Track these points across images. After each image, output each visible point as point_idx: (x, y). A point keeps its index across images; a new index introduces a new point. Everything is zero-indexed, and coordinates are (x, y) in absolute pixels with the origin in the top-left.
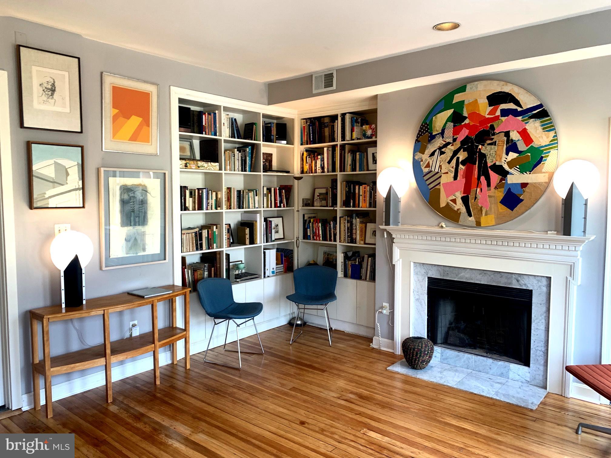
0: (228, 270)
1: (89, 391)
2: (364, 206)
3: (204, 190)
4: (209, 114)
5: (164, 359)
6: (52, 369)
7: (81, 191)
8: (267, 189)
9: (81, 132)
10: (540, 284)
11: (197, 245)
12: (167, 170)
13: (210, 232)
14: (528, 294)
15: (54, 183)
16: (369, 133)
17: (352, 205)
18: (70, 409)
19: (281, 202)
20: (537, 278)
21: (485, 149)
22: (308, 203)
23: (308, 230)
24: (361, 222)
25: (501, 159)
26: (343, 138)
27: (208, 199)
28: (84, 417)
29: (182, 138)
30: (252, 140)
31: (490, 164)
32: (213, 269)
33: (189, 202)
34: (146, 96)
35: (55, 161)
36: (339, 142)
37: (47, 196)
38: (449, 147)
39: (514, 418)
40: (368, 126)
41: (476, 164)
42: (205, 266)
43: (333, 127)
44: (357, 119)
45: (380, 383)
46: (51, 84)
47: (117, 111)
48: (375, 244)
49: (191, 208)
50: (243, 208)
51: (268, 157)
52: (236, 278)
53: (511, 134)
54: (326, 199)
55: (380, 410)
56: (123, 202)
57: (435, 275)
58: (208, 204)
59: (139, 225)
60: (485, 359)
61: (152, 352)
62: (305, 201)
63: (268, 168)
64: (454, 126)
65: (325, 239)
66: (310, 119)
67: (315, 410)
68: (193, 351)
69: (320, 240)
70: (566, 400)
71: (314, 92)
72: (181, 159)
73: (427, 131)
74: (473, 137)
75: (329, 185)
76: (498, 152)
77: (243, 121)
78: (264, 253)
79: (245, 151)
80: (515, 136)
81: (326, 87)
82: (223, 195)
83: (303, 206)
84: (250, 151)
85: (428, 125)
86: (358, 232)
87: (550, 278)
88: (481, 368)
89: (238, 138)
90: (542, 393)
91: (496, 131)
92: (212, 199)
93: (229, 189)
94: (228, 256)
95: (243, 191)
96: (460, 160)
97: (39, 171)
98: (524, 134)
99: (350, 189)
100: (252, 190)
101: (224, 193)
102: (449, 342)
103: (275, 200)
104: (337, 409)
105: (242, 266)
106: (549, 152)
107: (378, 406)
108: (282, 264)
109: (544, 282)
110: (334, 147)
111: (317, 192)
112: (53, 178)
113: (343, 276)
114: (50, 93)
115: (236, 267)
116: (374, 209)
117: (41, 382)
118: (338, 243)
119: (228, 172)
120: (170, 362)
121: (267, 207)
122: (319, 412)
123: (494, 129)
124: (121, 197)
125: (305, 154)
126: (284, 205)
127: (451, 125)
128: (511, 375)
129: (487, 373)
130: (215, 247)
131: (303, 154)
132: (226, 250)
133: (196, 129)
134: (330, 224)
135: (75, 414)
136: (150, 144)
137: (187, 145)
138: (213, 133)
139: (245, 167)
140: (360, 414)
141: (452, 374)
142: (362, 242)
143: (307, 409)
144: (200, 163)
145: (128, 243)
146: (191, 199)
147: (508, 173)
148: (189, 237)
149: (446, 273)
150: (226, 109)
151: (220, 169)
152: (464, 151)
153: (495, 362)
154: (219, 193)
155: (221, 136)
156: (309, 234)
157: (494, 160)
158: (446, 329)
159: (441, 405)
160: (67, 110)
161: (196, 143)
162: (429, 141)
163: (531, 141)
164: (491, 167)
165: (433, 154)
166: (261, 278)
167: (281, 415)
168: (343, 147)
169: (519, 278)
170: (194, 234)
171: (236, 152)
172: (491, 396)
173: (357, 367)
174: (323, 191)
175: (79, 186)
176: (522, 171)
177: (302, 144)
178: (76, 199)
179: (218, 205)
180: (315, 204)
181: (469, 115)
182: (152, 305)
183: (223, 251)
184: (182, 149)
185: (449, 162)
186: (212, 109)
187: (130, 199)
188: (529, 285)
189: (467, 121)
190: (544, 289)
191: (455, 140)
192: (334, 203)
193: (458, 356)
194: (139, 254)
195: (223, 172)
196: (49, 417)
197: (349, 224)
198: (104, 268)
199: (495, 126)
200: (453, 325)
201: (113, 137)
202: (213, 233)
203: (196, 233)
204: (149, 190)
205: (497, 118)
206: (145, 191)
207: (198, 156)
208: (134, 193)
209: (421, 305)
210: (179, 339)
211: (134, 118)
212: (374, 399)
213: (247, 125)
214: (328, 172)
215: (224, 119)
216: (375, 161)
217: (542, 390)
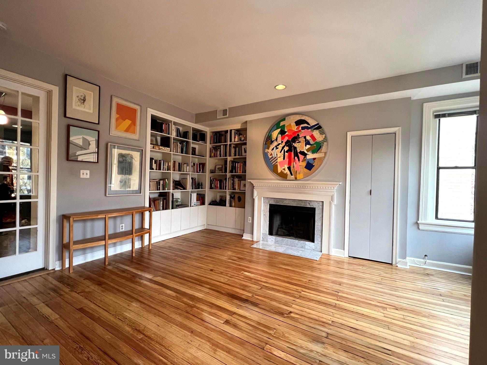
0: (173, 202)
1: (95, 260)
2: (239, 173)
3: (162, 161)
4: (166, 124)
5: (138, 245)
6: (74, 246)
7: (97, 154)
8: (193, 164)
9: (99, 124)
10: (319, 205)
11: (157, 188)
12: (143, 148)
13: (164, 182)
14: (314, 209)
15: (82, 148)
16: (243, 139)
17: (234, 172)
18: (85, 269)
19: (200, 170)
20: (317, 202)
21: (296, 145)
22: (212, 172)
23: (213, 184)
24: (238, 180)
25: (303, 148)
26: (231, 141)
27: (163, 165)
28: (92, 272)
29: (152, 135)
30: (187, 139)
31: (298, 151)
32: (165, 201)
33: (154, 166)
34: (135, 111)
35: (83, 137)
36: (229, 143)
37: (77, 154)
38: (280, 145)
39: (310, 264)
40: (242, 136)
41: (292, 152)
42: (161, 199)
43: (226, 136)
44: (237, 133)
45: (247, 252)
46: (83, 97)
47: (118, 116)
48: (245, 191)
49: (155, 169)
50: (181, 171)
51: (194, 149)
52: (176, 206)
53: (307, 137)
54: (222, 170)
55: (249, 263)
56: (120, 162)
57: (273, 203)
58: (163, 168)
59: (127, 175)
60: (295, 240)
61: (131, 239)
62: (211, 171)
63: (194, 153)
64: (281, 136)
65: (221, 188)
66: (215, 132)
67: (217, 264)
68: (153, 241)
69: (218, 189)
70: (331, 256)
71: (218, 118)
72: (151, 144)
73: (269, 139)
74: (290, 140)
75: (223, 163)
76: (302, 146)
77: (182, 130)
78: (191, 194)
79: (183, 144)
80: (308, 138)
81: (223, 115)
82: (171, 164)
83: (210, 173)
84: (185, 145)
85: (270, 137)
86: (237, 185)
87: (323, 202)
88: (293, 245)
89: (180, 137)
90: (320, 254)
91: (300, 136)
92: (166, 166)
93: (174, 162)
94: (173, 195)
95: (181, 163)
96: (285, 151)
97: (74, 141)
98: (312, 137)
99: (233, 164)
100: (186, 164)
101: (172, 163)
102: (278, 234)
103: (197, 169)
104: (228, 264)
105: (179, 200)
106: (324, 143)
107: (248, 262)
108: (199, 201)
109: (321, 204)
110: (226, 145)
111: (218, 167)
112: (81, 145)
113: (229, 206)
114: (82, 101)
115: (177, 201)
116: (245, 174)
117: (66, 255)
118: (227, 190)
119: (174, 153)
120: (141, 246)
121: (193, 172)
122: (219, 265)
123: (299, 136)
124: (118, 160)
125: (212, 148)
126: (201, 172)
127: (280, 135)
128: (306, 247)
129: (296, 247)
130: (166, 190)
131: (211, 148)
132: (172, 192)
133: (159, 130)
134: (223, 182)
135: (87, 271)
136: (135, 134)
137: (154, 139)
138: (168, 133)
139: (183, 152)
140: (240, 265)
141: (280, 247)
142: (239, 190)
143: (214, 264)
144: (161, 147)
145: (121, 183)
146: (155, 164)
147: (307, 154)
148: (154, 184)
149: (278, 202)
150: (175, 123)
151: (171, 151)
152: (287, 147)
153: (299, 241)
154: (169, 163)
155: (171, 135)
156: (213, 187)
157: (300, 149)
158: (277, 228)
159: (277, 260)
160: (91, 111)
161: (159, 139)
162: (271, 143)
163: (316, 139)
164: (299, 152)
165: (273, 149)
166: (189, 207)
167: (200, 267)
168: (230, 145)
169: (310, 203)
170: (156, 182)
171: (179, 144)
172: (298, 256)
173: (236, 246)
174: (221, 166)
175: (96, 151)
176: (313, 153)
177: (210, 144)
178: (93, 158)
179: (169, 169)
180: (216, 172)
181: (288, 130)
182: (133, 215)
183: (170, 192)
184: (152, 140)
185: (281, 152)
186: (167, 122)
187: (124, 160)
188: (314, 206)
189: (287, 133)
190: (321, 207)
191: (282, 142)
192: (226, 171)
193: (283, 240)
194: (127, 190)
195: (172, 153)
196: (70, 272)
197: (233, 181)
198: (107, 195)
199: (300, 135)
200: (280, 227)
201: (116, 128)
202: (166, 182)
203: (157, 182)
204: (134, 157)
205: (300, 131)
206: (132, 158)
207: (159, 144)
208: (126, 158)
209: (266, 217)
210: (146, 233)
211: (127, 120)
212: (246, 259)
213: (184, 132)
214: (223, 157)
215: (173, 128)
216: (245, 152)
217: (320, 253)
